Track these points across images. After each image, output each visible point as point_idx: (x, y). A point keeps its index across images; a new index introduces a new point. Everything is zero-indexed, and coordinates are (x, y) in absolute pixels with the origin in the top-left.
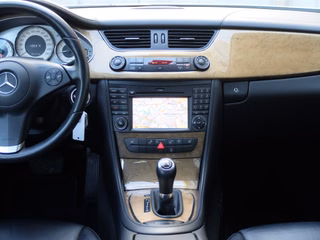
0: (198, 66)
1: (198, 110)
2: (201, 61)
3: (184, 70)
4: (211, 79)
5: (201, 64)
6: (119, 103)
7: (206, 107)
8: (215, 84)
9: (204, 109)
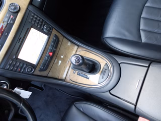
0: (15, 11)
1: (41, 25)
2: (13, 8)
3: (14, 20)
4: (27, 9)
5: (15, 9)
6: (18, 67)
7: (41, 20)
8: (31, 8)
9: (42, 23)
